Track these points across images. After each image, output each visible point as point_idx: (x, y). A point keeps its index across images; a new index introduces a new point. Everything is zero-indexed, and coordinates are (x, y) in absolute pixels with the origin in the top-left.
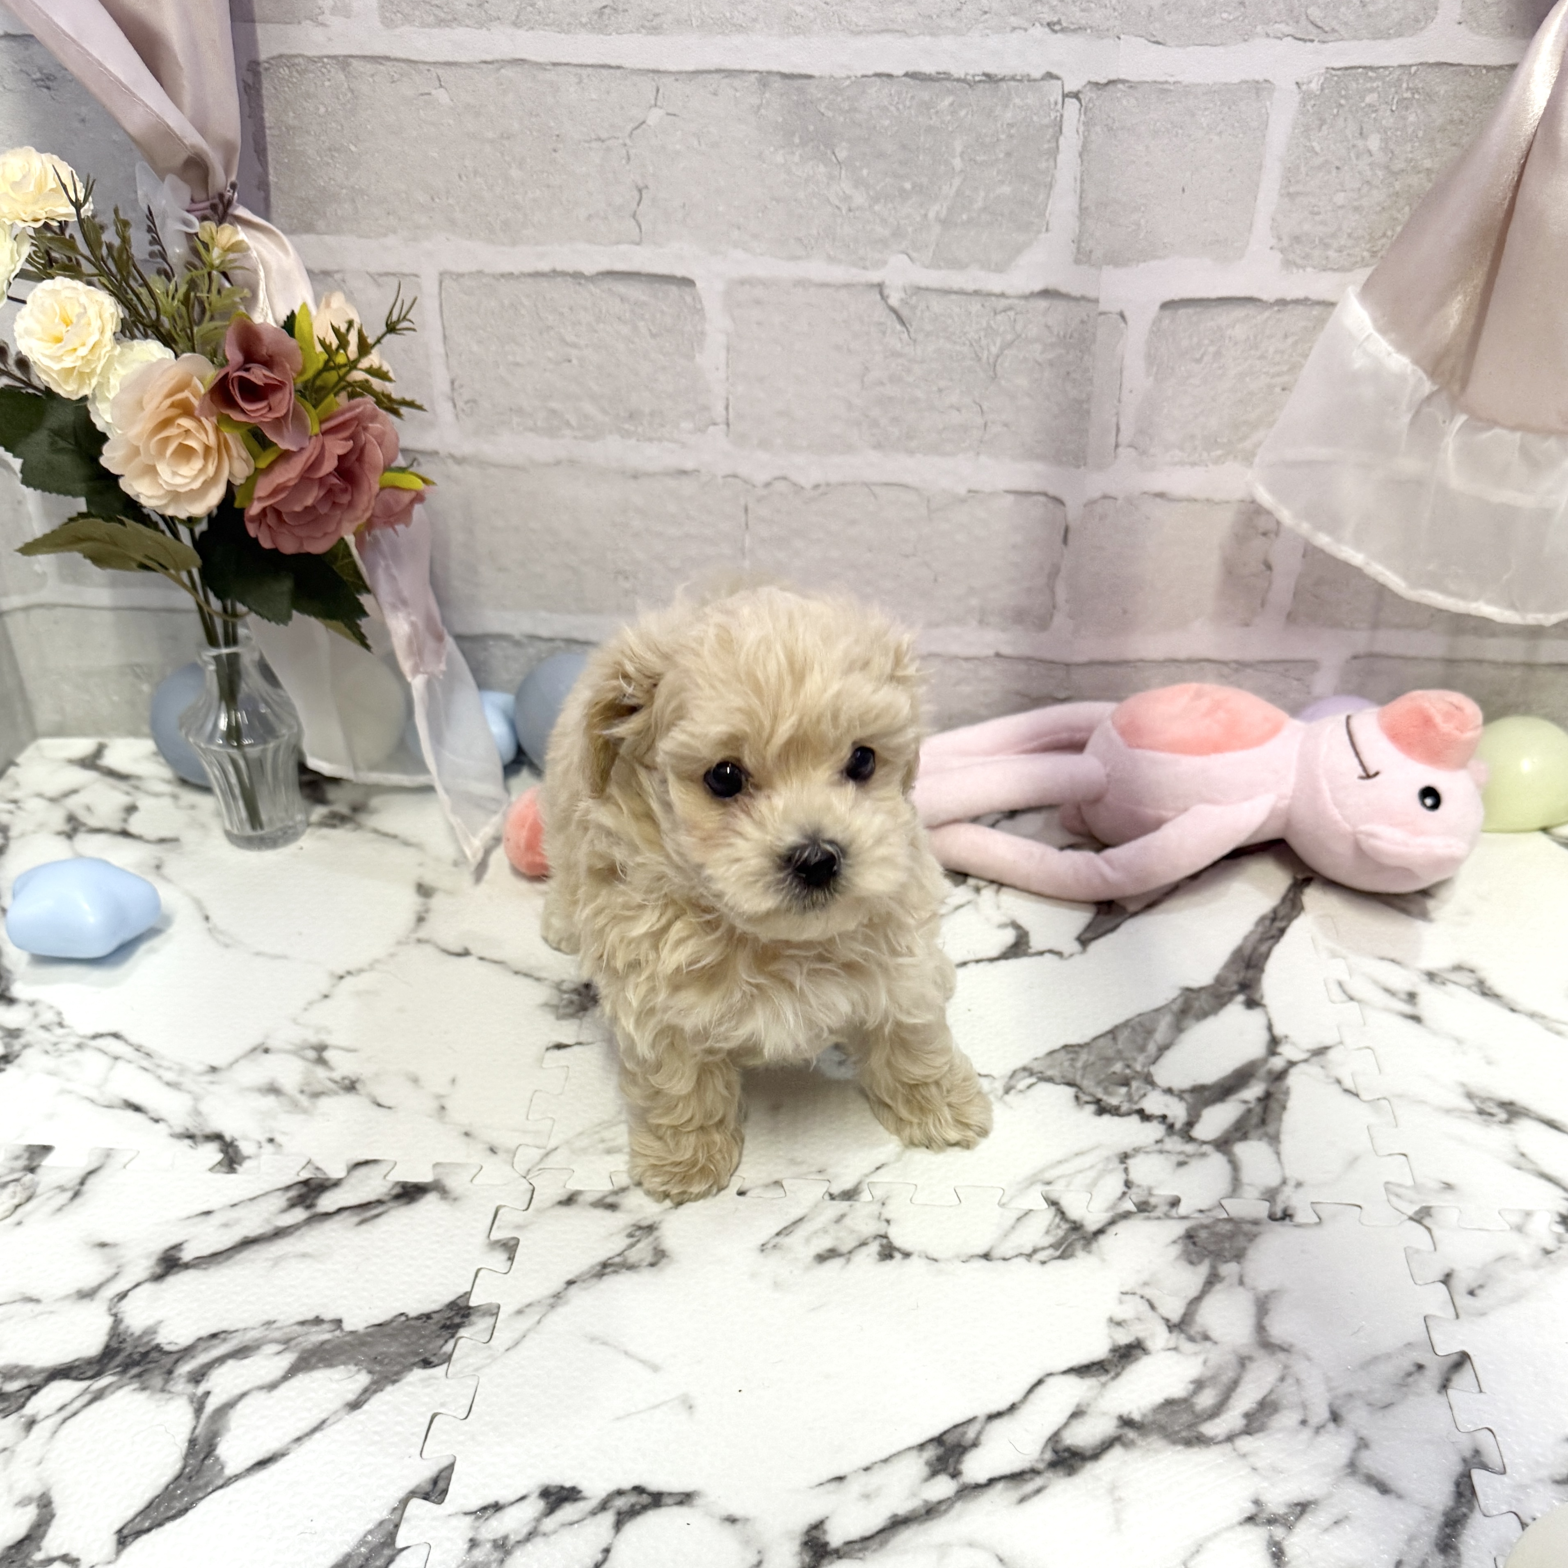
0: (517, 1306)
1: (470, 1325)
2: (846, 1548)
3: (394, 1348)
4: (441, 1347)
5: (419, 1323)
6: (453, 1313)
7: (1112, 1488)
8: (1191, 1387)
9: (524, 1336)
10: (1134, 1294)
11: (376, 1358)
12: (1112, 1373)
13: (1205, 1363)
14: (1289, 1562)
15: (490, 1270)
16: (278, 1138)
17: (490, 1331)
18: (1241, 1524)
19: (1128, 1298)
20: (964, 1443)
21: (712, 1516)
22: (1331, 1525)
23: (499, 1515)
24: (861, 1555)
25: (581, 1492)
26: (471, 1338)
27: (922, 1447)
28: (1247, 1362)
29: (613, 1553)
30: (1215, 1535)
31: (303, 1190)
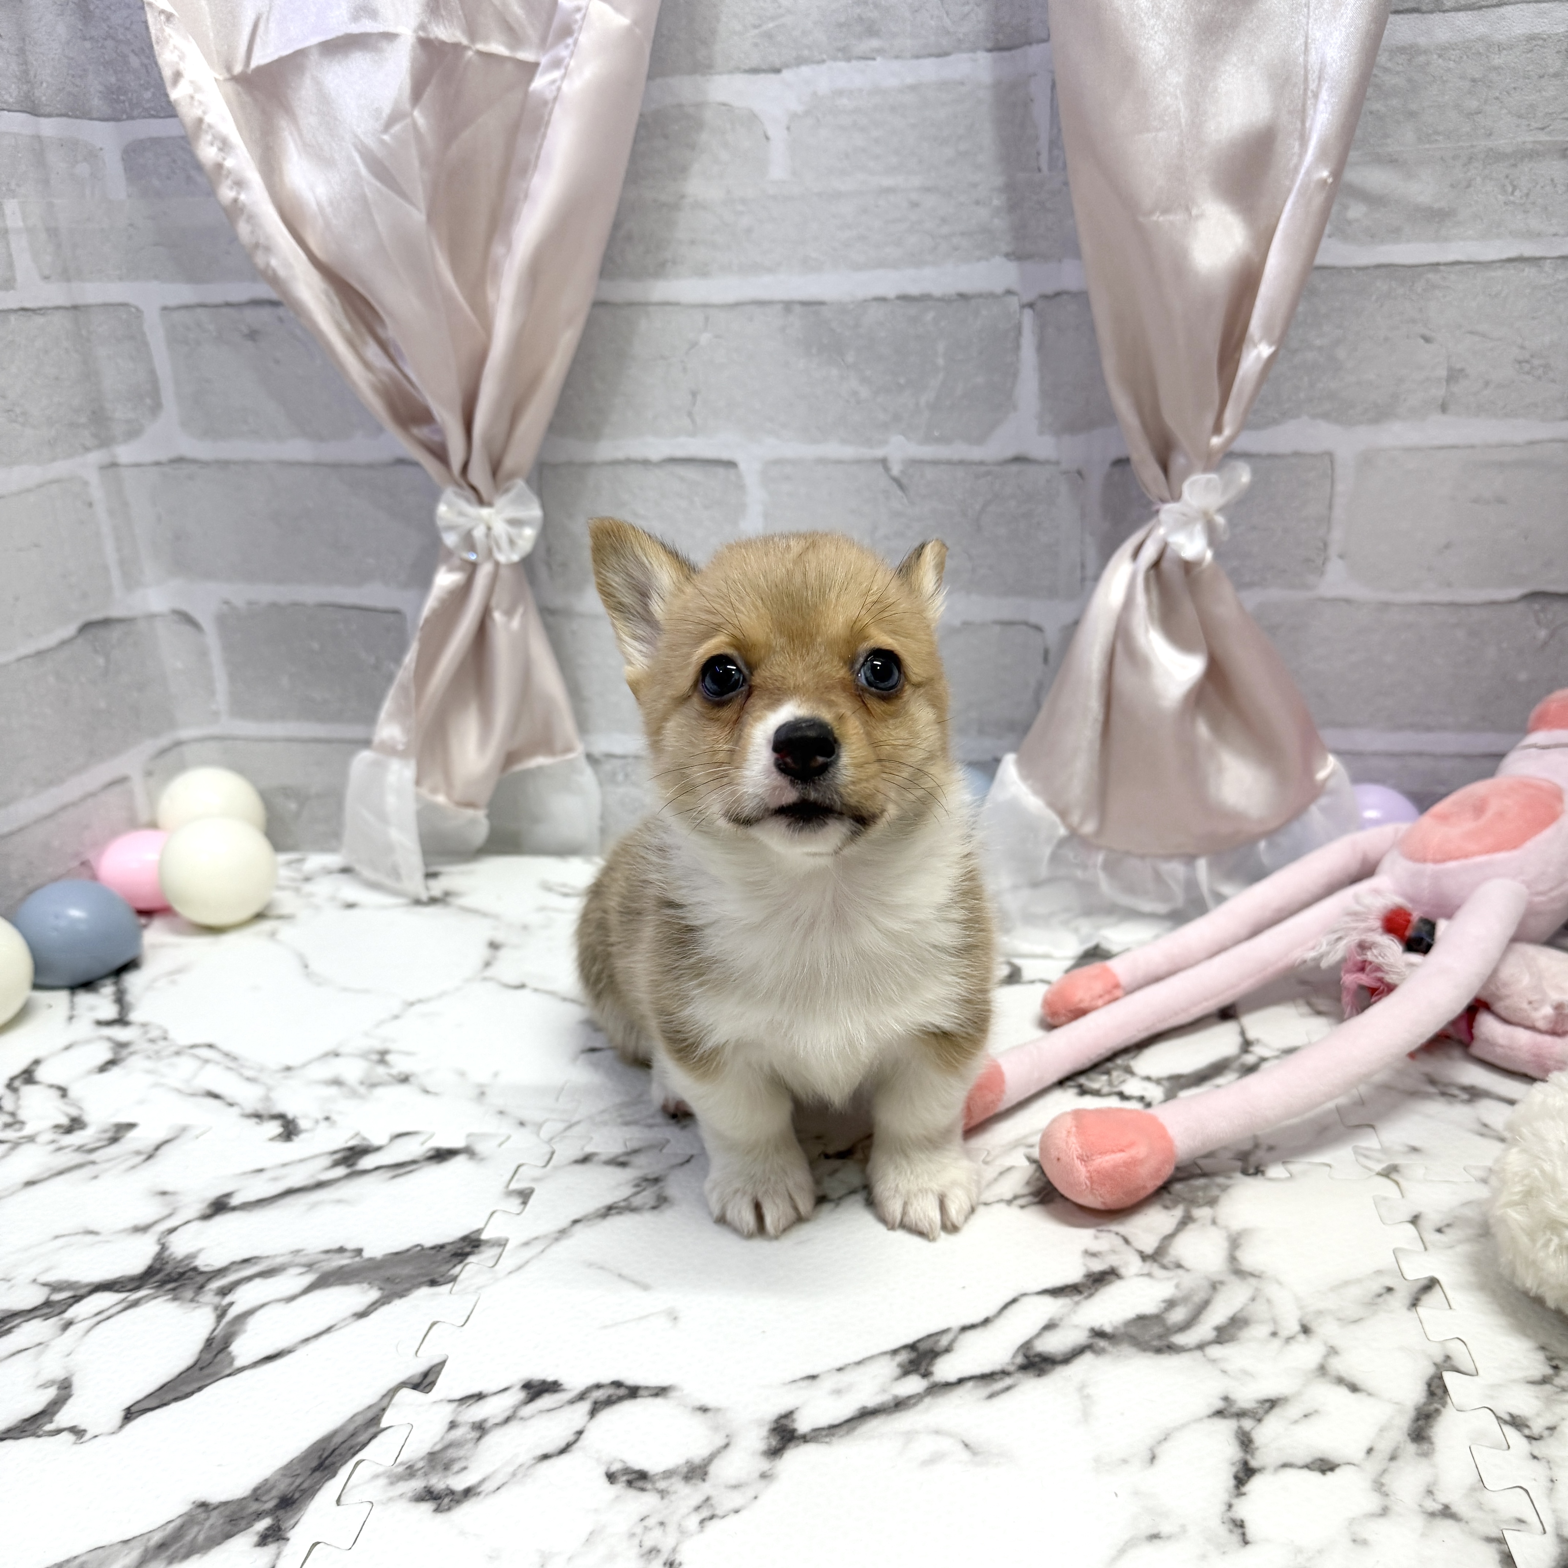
0: (524, 1239)
1: (479, 1253)
2: (813, 1434)
3: (407, 1270)
4: (449, 1270)
5: (433, 1252)
6: (465, 1244)
7: (1082, 1388)
8: (1163, 1305)
9: (527, 1262)
10: (1109, 1231)
11: (388, 1279)
12: (1086, 1294)
13: (1177, 1286)
14: (1257, 1449)
15: (505, 1211)
16: (334, 1117)
17: (496, 1258)
18: (1209, 1417)
19: (1104, 1234)
20: (937, 1349)
21: (685, 1407)
22: (1301, 1418)
23: (481, 1403)
24: (827, 1440)
25: (561, 1385)
26: (478, 1264)
27: (895, 1352)
28: (1218, 1286)
29: (584, 1436)
30: (1183, 1426)
31: (347, 1153)
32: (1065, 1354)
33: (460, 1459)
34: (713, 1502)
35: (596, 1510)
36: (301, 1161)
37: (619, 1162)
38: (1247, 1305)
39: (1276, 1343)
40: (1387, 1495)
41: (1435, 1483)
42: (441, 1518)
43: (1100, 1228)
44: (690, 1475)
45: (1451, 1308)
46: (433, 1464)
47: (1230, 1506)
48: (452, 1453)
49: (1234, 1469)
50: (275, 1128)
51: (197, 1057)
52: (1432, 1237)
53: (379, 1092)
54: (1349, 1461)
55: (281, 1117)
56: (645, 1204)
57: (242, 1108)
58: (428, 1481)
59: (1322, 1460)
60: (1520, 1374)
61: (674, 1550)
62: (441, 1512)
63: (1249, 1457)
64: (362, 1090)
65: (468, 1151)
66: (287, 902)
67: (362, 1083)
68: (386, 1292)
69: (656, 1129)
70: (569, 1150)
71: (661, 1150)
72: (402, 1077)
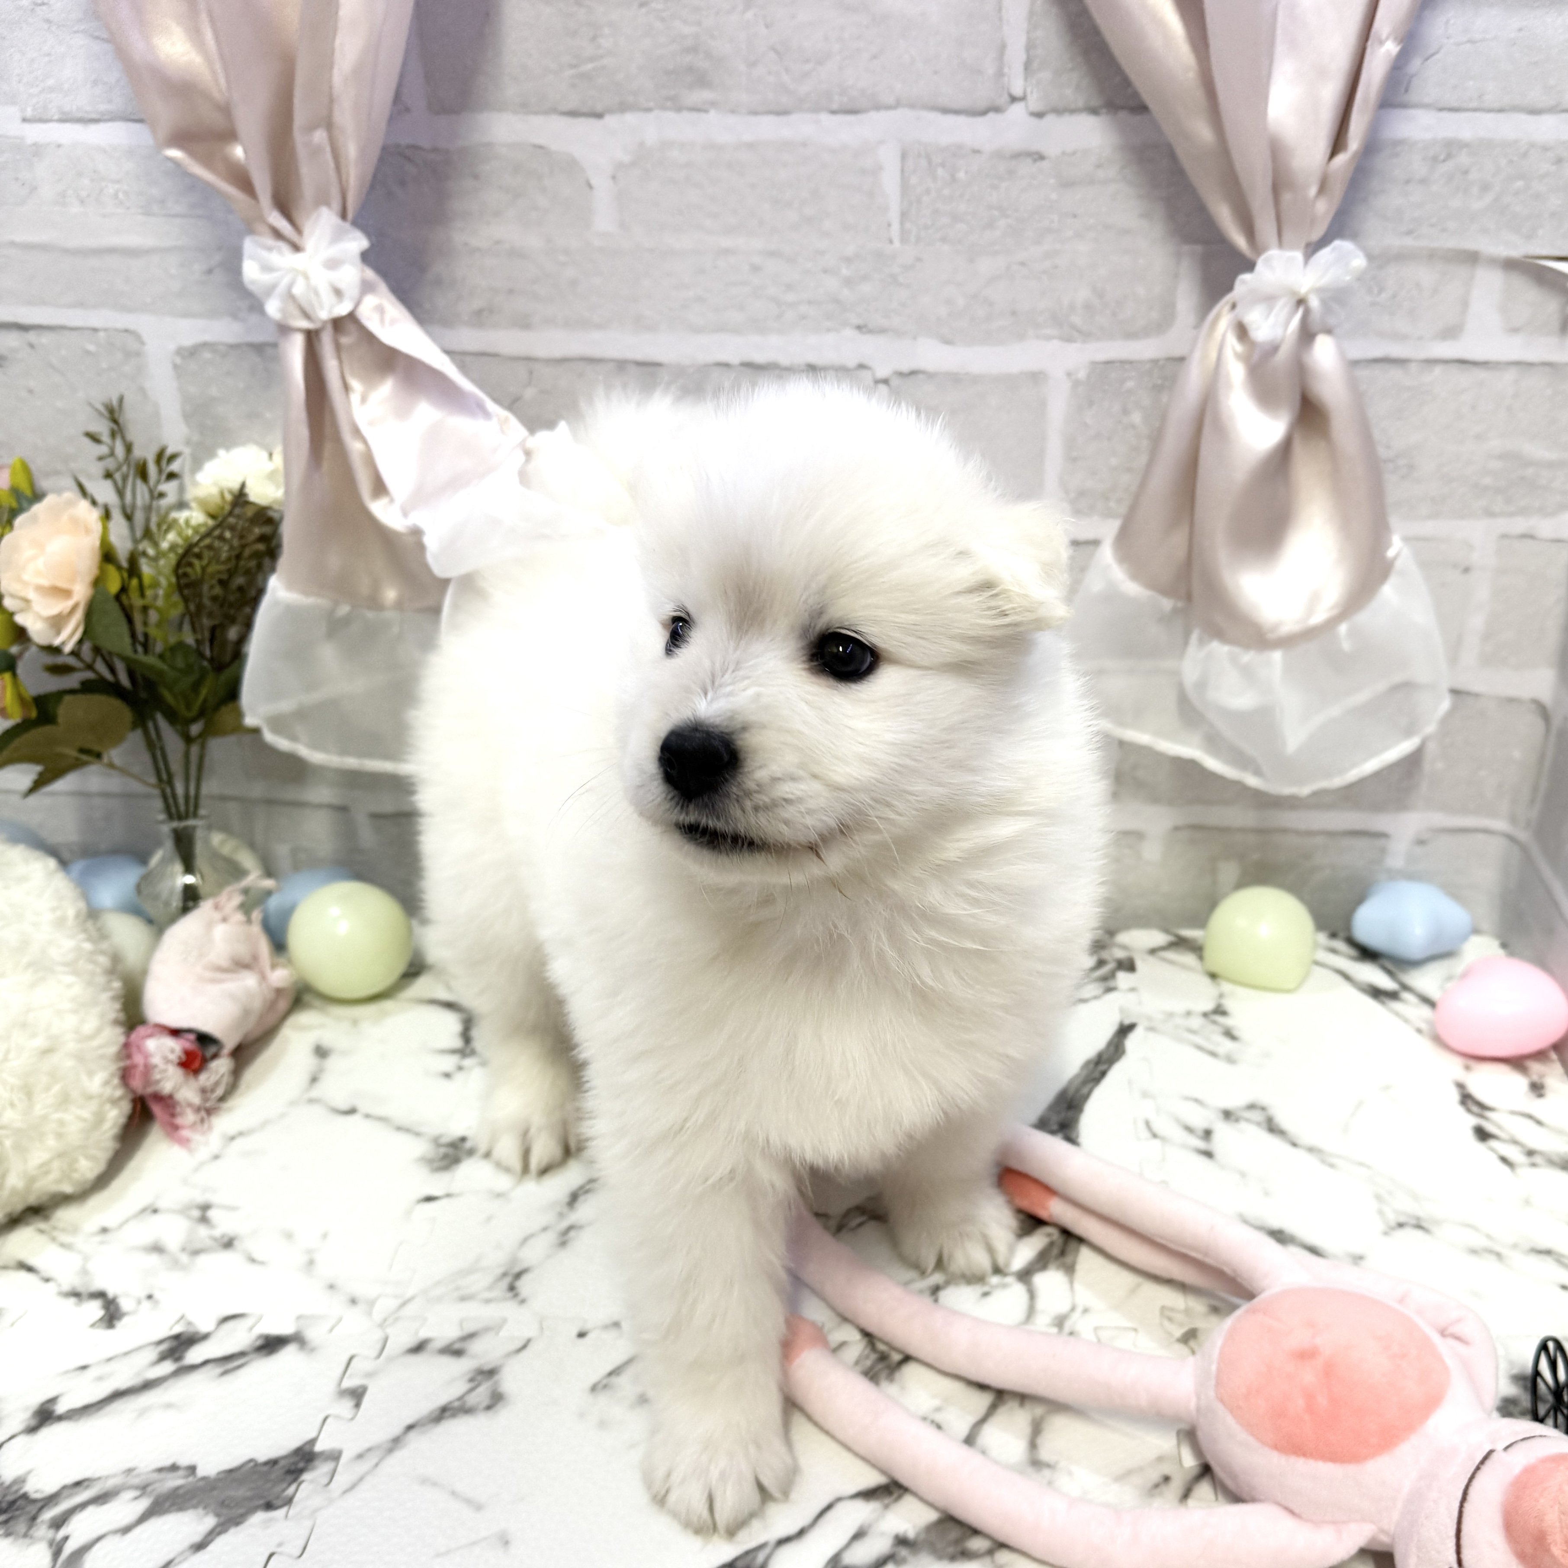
0: (358, 1450)
1: (313, 1469)
3: (242, 1492)
4: (284, 1490)
5: (266, 1469)
6: (298, 1458)
9: (361, 1479)
11: (223, 1502)
12: (895, 1496)
15: (337, 1416)
16: (157, 1295)
17: (330, 1475)
26: (312, 1483)
31: (174, 1343)
36: (126, 1354)
37: (454, 1351)
50: (96, 1310)
53: (202, 1259)
55: (100, 1295)
56: (480, 1403)
57: (60, 1286)
64: (184, 1258)
65: (299, 1339)
67: (184, 1249)
68: (222, 1519)
69: (493, 1305)
70: (403, 1335)
71: (494, 1332)
72: (226, 1240)
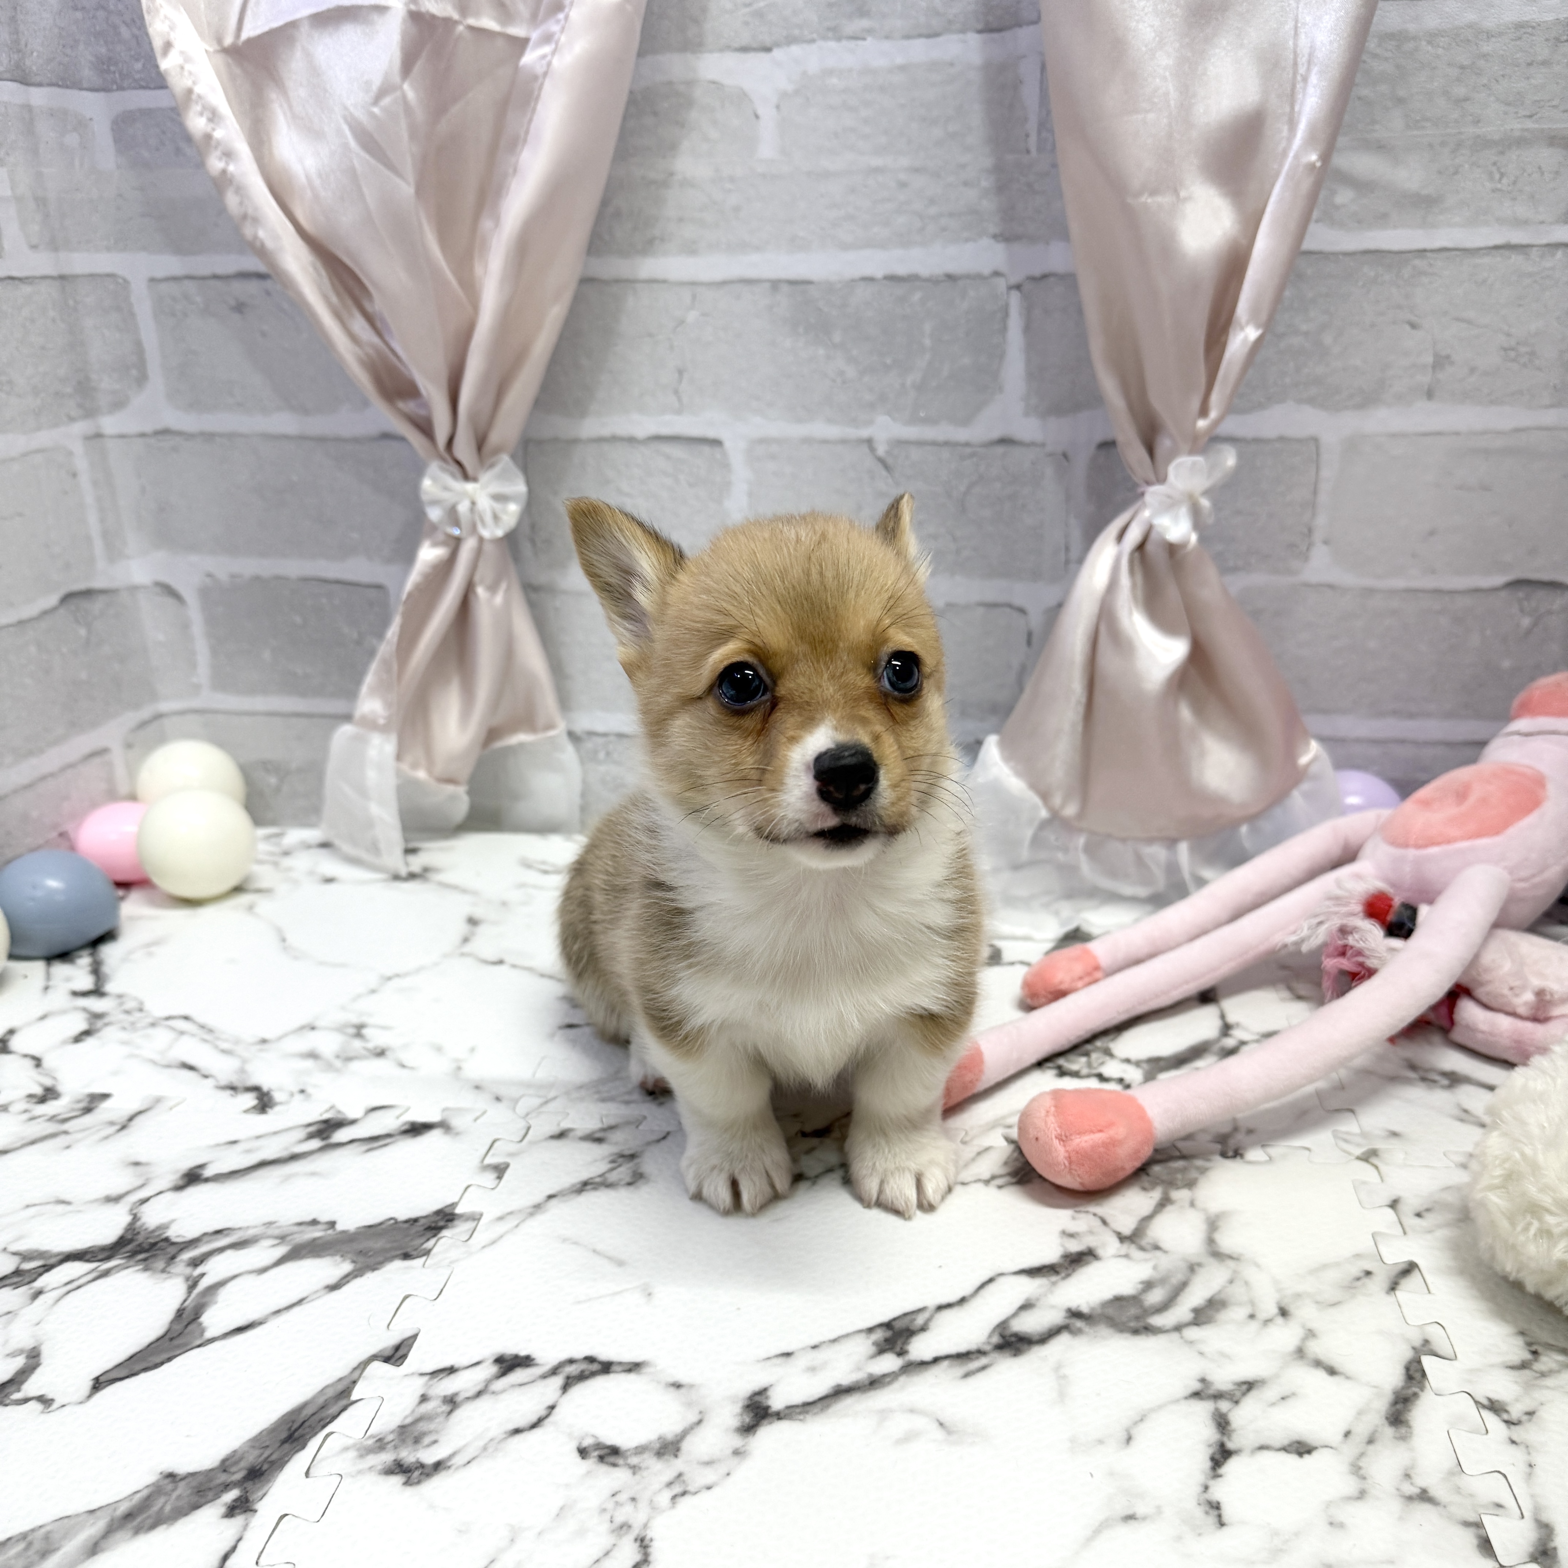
0: (499, 1214)
1: (453, 1227)
2: (787, 1411)
3: (379, 1244)
4: (423, 1244)
5: (406, 1225)
6: (439, 1218)
7: (1058, 1368)
8: (1140, 1287)
9: (501, 1237)
10: (1087, 1212)
11: (361, 1251)
12: (1063, 1275)
13: (1155, 1268)
14: (1234, 1431)
15: (479, 1186)
16: (310, 1090)
17: (470, 1232)
18: (1186, 1398)
19: (1082, 1215)
20: (912, 1328)
21: (659, 1382)
22: (1278, 1401)
23: (452, 1376)
24: (801, 1417)
25: (533, 1359)
26: (451, 1238)
27: (870, 1330)
28: (1196, 1268)
29: (556, 1411)
30: (1160, 1407)
31: (322, 1126)
32: (1044, 1334)
33: (430, 1432)
34: (685, 1478)
35: (567, 1486)
36: (275, 1133)
37: (595, 1138)
38: (1224, 1287)
39: (1254, 1325)
40: (1364, 1478)
41: (1412, 1467)
42: (410, 1491)
43: (1078, 1209)
44: (662, 1451)
45: (1429, 1292)
46: (403, 1437)
47: (1206, 1488)
48: (423, 1426)
49: (1210, 1451)
50: (250, 1100)
51: (172, 1029)
52: (1411, 1222)
53: (355, 1065)
54: (1326, 1444)
55: (256, 1089)
56: (620, 1180)
57: (217, 1081)
58: (398, 1454)
59: (1299, 1442)
60: (1498, 1359)
61: (645, 1526)
62: (411, 1485)
63: (1225, 1439)
64: (338, 1063)
65: (443, 1125)
66: (265, 875)
67: (338, 1057)
68: (358, 1266)
69: (633, 1105)
70: (545, 1125)
71: (637, 1127)
72: (378, 1051)
